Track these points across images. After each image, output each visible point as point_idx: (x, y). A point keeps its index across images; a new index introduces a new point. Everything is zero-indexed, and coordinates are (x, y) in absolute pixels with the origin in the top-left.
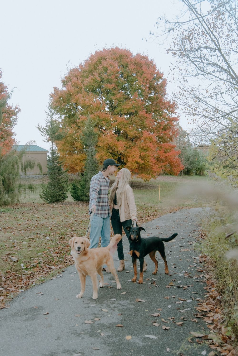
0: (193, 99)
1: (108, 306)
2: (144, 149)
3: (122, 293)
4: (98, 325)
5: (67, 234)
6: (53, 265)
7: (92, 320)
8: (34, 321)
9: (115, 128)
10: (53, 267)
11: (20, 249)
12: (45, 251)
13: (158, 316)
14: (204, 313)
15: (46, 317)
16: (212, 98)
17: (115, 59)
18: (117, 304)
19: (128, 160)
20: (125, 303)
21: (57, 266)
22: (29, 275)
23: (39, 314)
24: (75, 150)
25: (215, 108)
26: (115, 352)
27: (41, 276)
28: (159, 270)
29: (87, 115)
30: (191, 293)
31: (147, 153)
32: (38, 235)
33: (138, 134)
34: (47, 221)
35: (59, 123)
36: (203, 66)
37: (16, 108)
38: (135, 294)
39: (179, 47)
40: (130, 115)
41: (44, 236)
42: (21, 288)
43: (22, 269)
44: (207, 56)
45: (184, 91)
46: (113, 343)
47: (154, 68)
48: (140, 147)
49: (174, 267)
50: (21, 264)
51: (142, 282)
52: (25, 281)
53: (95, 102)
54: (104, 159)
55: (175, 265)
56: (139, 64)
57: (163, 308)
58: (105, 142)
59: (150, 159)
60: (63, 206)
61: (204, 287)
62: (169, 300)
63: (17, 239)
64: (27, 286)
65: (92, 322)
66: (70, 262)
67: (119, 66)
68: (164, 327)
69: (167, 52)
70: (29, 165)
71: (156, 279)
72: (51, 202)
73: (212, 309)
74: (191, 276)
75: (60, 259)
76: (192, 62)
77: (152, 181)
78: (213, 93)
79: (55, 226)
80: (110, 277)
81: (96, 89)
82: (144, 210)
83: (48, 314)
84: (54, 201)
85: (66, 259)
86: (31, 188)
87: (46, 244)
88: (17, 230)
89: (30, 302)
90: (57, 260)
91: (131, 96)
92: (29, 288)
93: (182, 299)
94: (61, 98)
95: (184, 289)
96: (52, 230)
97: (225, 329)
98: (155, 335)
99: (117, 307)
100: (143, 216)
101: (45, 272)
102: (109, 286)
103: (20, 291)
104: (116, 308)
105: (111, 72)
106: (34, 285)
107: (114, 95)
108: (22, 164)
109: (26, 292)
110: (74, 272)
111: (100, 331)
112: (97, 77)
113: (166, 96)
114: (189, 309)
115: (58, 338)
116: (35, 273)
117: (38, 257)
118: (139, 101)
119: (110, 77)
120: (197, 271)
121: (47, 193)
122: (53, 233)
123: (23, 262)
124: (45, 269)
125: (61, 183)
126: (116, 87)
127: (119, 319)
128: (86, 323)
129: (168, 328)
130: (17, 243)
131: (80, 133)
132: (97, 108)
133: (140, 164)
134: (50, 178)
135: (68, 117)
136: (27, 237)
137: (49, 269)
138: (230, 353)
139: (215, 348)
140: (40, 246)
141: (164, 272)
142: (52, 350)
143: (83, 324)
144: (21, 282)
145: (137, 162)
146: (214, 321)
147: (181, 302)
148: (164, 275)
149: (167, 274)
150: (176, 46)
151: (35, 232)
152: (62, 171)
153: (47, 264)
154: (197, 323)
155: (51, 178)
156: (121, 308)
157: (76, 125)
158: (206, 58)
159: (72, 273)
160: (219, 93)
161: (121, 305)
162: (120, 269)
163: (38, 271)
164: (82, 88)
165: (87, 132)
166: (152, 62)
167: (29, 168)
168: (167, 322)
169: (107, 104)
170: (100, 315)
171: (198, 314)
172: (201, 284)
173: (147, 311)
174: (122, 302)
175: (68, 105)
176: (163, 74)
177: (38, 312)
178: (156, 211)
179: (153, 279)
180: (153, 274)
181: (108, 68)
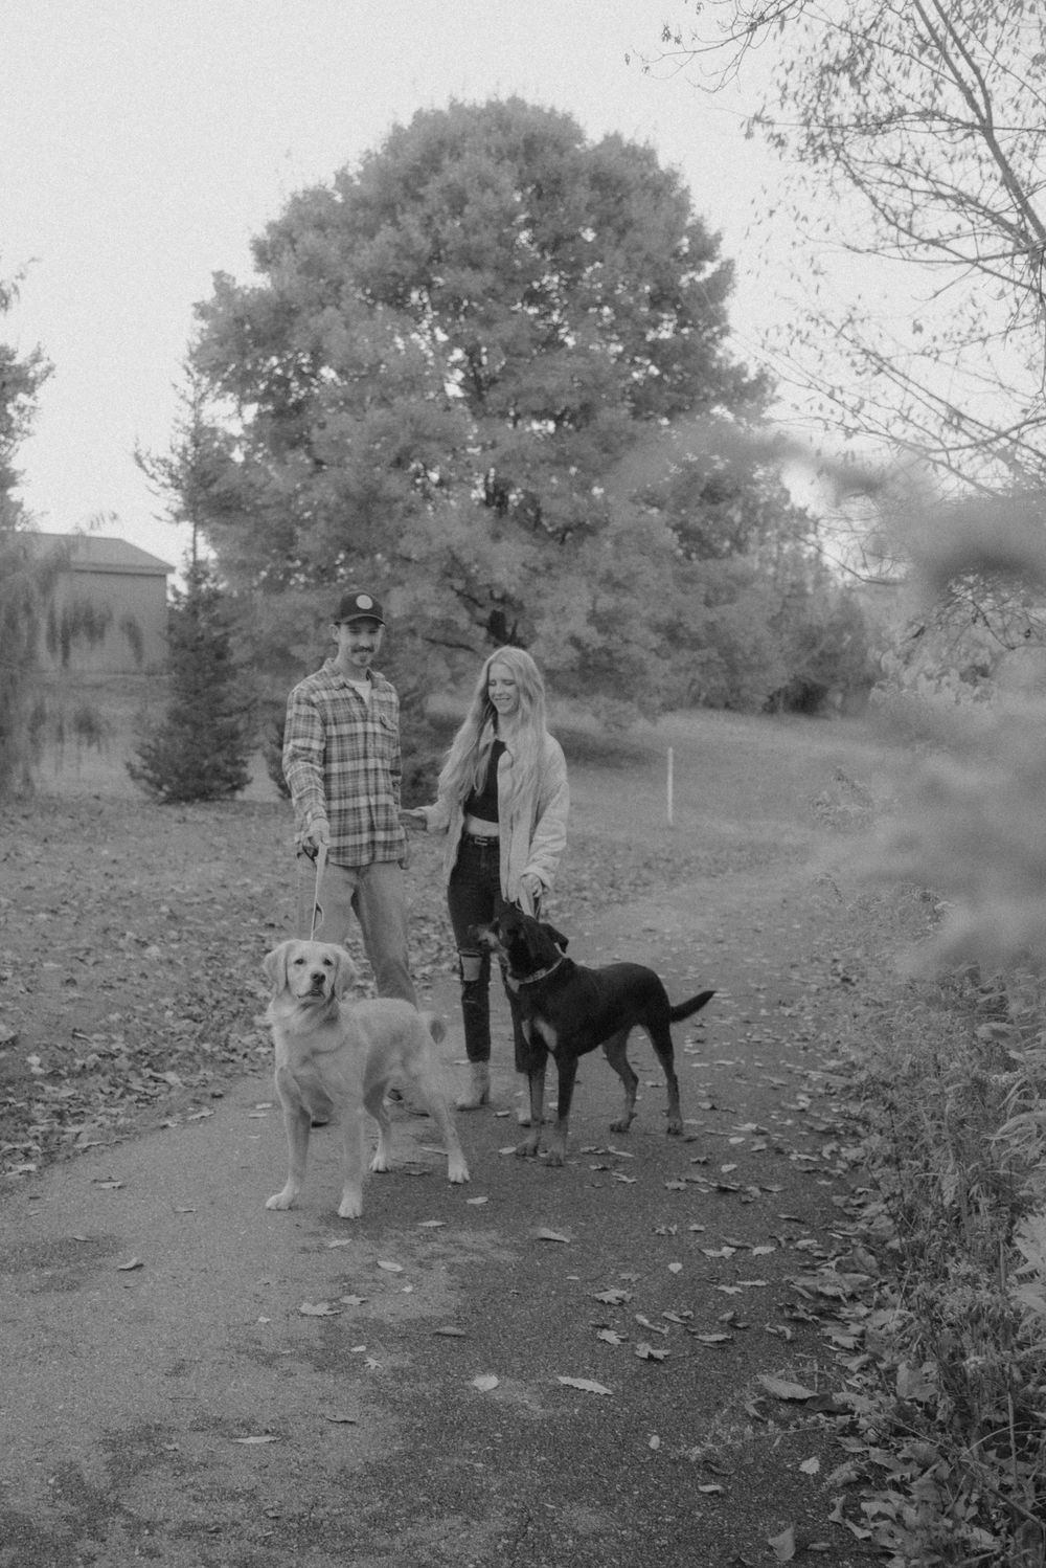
0: (849, 360)
1: (406, 1250)
2: (612, 583)
3: (470, 1201)
4: (355, 1326)
5: (242, 939)
6: (173, 1068)
7: (330, 1301)
8: (77, 1294)
9: (487, 477)
10: (171, 1077)
11: (28, 990)
12: (141, 1008)
13: (620, 1304)
14: (822, 1304)
15: (130, 1280)
16: (936, 359)
17: (505, 152)
18: (446, 1244)
19: (538, 629)
20: (481, 1243)
21: (188, 1074)
22: (61, 1104)
23: (100, 1267)
24: (296, 570)
25: (949, 406)
26: (422, 1439)
27: (114, 1111)
28: (642, 1115)
29: (359, 410)
30: (775, 1217)
31: (625, 601)
32: (113, 937)
33: (589, 510)
34: (154, 879)
35: (231, 441)
36: (910, 207)
37: (36, 358)
38: (528, 1206)
39: (801, 110)
40: (558, 420)
41: (137, 941)
42: (26, 1155)
43: (34, 1077)
44: (933, 158)
45: (813, 319)
46: (419, 1399)
47: (682, 206)
48: (593, 573)
49: (707, 1105)
50: (29, 1055)
51: (562, 1157)
52: (41, 1129)
53: (398, 351)
54: (424, 619)
55: (715, 1097)
56: (614, 183)
57: (648, 1274)
58: (436, 542)
59: (639, 631)
60: (229, 816)
61: (835, 1198)
62: (675, 1242)
63: (16, 949)
64: (52, 1148)
65: (331, 1313)
66: (246, 1061)
67: (521, 187)
68: (644, 1349)
69: (744, 130)
70: (85, 625)
71: (625, 1150)
72: (174, 799)
73: (862, 1289)
74: (781, 1145)
75: (206, 1046)
76: (858, 183)
77: (640, 729)
78: (945, 335)
79: (187, 901)
80: (421, 1131)
81: (407, 292)
82: (594, 858)
83: (138, 1267)
84: (189, 793)
85: (231, 1045)
86: (88, 727)
87: (143, 975)
88: (18, 908)
89: (60, 1215)
90: (191, 1050)
91: (567, 334)
92: (60, 1157)
93: (731, 1241)
94: (243, 324)
95: (744, 1198)
96: (173, 917)
97: (911, 1376)
98: (604, 1381)
99: (443, 1256)
100: (586, 885)
101: (135, 1097)
102: (415, 1169)
103: (22, 1168)
104: (440, 1261)
105: (484, 215)
106: (85, 1145)
107: (488, 322)
108: (52, 616)
109: (46, 1175)
110: (266, 1102)
111: (362, 1348)
112: (416, 234)
113: (727, 342)
114: (758, 1283)
115: (178, 1370)
116: (91, 1099)
117: (106, 1030)
118: (604, 356)
119: (474, 239)
120: (812, 1128)
121: (157, 756)
122: (180, 931)
123: (37, 1048)
124: (136, 1084)
125: (225, 715)
126: (500, 287)
127: (448, 1306)
128: (304, 1315)
129: (659, 1354)
130: (14, 963)
131: (325, 490)
132: (406, 379)
133: (590, 649)
134: (177, 689)
135: (273, 416)
136: (59, 942)
137: (152, 1084)
138: (928, 1474)
139: (860, 1450)
140: (116, 984)
141: (662, 1123)
142: (147, 1415)
143: (292, 1318)
144: (25, 1130)
145: (575, 642)
146: (867, 1339)
147: (727, 1251)
148: (663, 1136)
149: (674, 1132)
150: (789, 103)
151: (97, 922)
152: (233, 660)
153: (145, 1063)
154: (791, 1342)
155: (181, 687)
156: (459, 1259)
157: (309, 453)
158: (925, 164)
159: (253, 1106)
160: (975, 336)
161: (461, 1247)
162: (465, 1098)
163: (102, 1092)
164: (341, 282)
165: (355, 489)
166: (676, 175)
167: (83, 638)
168: (658, 1329)
169: (456, 365)
170: (368, 1285)
171: (800, 1306)
172: (824, 1182)
173: (577, 1278)
174: (466, 1237)
175: (274, 361)
176: (718, 238)
177: (93, 1257)
178: (647, 865)
179: (612, 1149)
180: (612, 1130)
181: (470, 195)
